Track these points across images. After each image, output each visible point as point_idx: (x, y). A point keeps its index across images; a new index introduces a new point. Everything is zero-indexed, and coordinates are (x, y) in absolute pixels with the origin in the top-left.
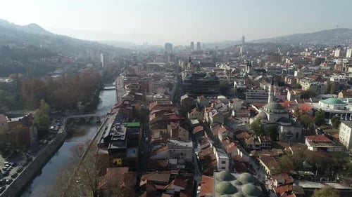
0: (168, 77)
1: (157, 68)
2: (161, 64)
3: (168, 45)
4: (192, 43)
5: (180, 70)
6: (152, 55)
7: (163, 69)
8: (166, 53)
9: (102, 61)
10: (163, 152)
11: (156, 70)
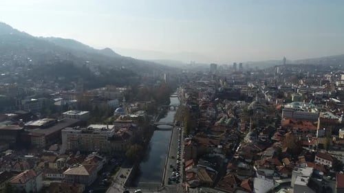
0: (210, 90)
1: (203, 84)
2: (206, 82)
3: (214, 66)
4: (235, 64)
5: (219, 86)
6: (200, 75)
7: (207, 85)
8: (211, 72)
9: (165, 78)
10: (205, 115)
11: (202, 86)
